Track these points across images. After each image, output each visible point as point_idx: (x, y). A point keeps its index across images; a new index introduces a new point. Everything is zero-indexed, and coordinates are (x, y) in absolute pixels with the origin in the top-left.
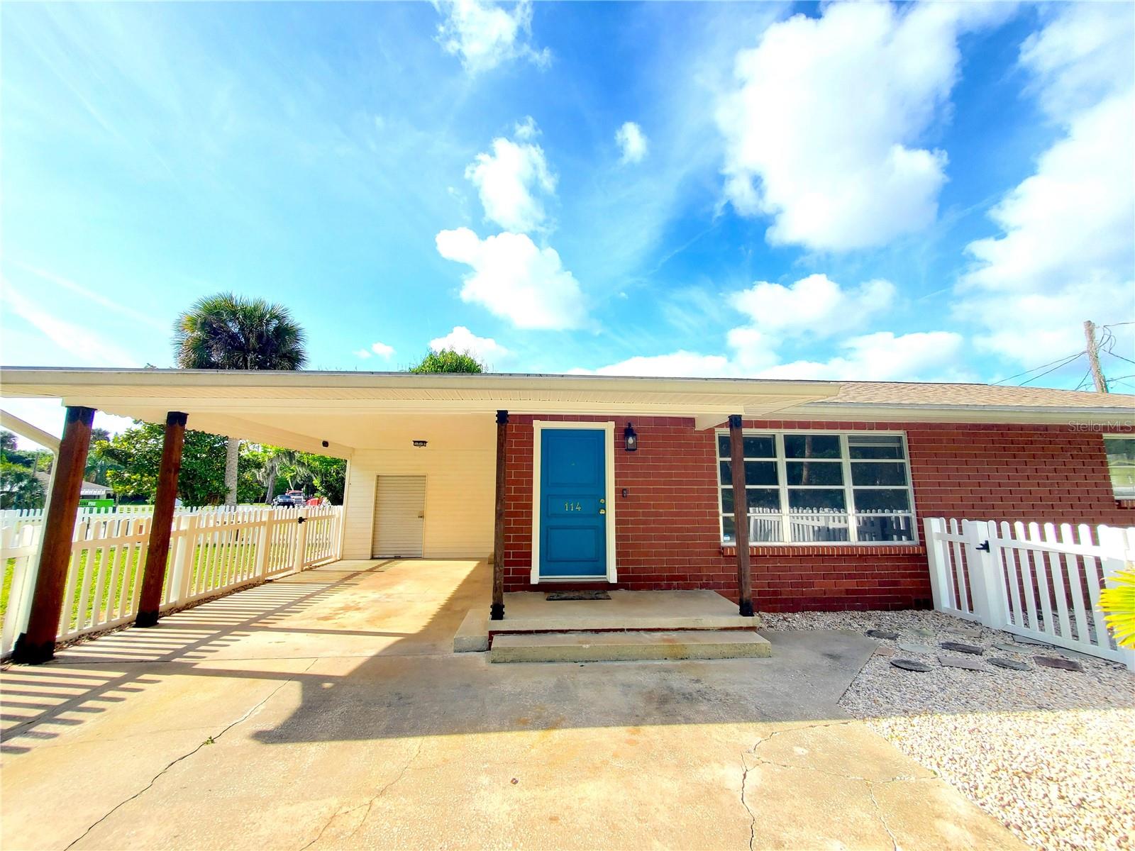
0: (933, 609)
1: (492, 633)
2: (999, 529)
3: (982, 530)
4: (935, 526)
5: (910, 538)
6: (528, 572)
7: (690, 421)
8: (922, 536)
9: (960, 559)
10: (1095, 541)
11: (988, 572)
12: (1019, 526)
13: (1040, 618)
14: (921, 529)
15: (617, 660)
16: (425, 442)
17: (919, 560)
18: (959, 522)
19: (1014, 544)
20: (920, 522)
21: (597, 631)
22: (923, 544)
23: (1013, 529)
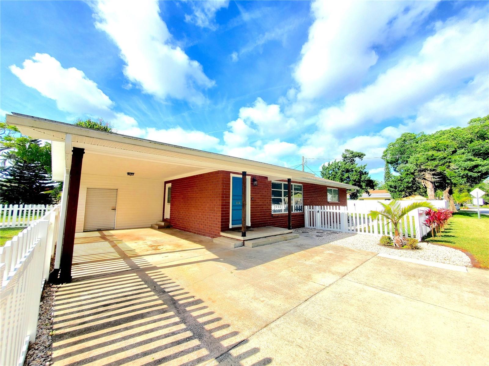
0: (304, 227)
1: (244, 241)
2: (321, 208)
3: (317, 208)
4: (306, 207)
5: (301, 211)
6: (229, 225)
7: (266, 178)
8: (304, 210)
9: (312, 215)
10: (339, 209)
11: (318, 216)
12: (325, 207)
13: (331, 225)
14: (304, 208)
15: (276, 243)
16: (133, 173)
17: (303, 216)
18: (313, 207)
19: (324, 211)
20: (304, 207)
21: (265, 237)
22: (304, 212)
23: (324, 208)
